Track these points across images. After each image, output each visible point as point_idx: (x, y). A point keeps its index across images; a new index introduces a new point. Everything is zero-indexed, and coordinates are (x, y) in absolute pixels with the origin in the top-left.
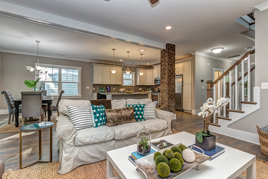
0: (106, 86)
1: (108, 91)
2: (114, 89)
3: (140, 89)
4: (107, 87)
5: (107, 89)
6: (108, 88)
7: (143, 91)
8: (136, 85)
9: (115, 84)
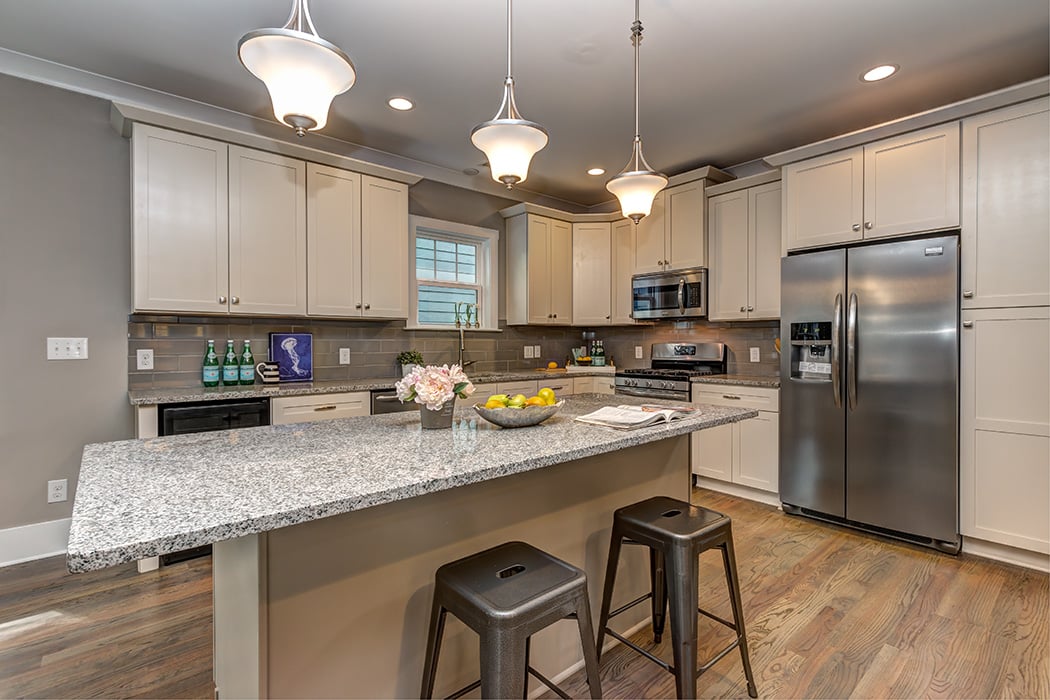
0: (276, 327)
1: (286, 377)
2: (345, 356)
3: (531, 352)
4: (278, 341)
5: (279, 359)
6: (289, 345)
7: (553, 364)
8: (502, 322)
9: (350, 312)
